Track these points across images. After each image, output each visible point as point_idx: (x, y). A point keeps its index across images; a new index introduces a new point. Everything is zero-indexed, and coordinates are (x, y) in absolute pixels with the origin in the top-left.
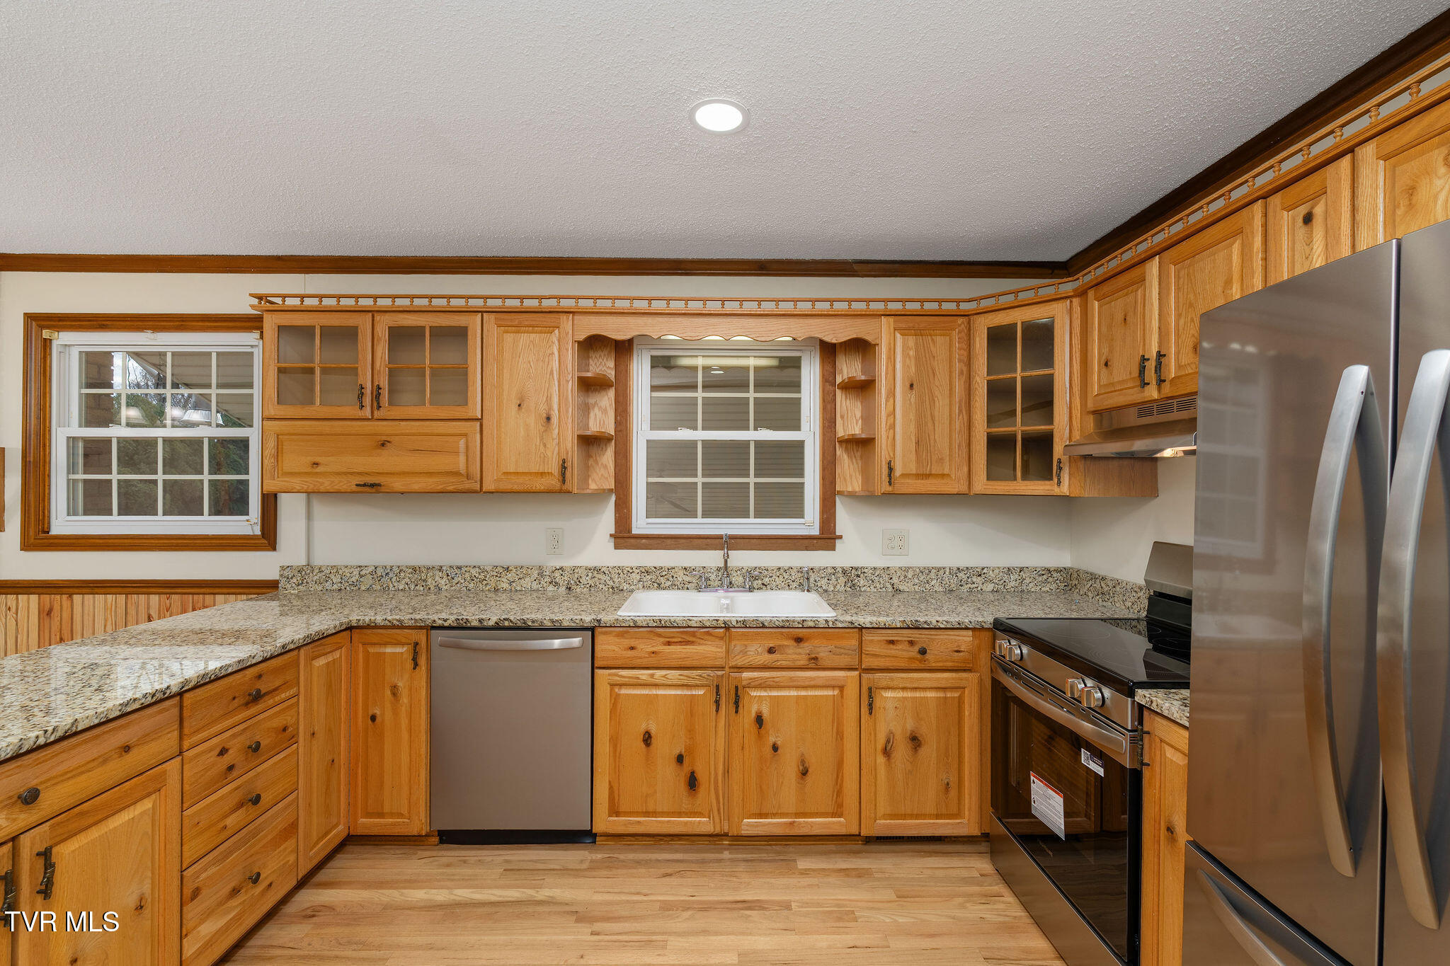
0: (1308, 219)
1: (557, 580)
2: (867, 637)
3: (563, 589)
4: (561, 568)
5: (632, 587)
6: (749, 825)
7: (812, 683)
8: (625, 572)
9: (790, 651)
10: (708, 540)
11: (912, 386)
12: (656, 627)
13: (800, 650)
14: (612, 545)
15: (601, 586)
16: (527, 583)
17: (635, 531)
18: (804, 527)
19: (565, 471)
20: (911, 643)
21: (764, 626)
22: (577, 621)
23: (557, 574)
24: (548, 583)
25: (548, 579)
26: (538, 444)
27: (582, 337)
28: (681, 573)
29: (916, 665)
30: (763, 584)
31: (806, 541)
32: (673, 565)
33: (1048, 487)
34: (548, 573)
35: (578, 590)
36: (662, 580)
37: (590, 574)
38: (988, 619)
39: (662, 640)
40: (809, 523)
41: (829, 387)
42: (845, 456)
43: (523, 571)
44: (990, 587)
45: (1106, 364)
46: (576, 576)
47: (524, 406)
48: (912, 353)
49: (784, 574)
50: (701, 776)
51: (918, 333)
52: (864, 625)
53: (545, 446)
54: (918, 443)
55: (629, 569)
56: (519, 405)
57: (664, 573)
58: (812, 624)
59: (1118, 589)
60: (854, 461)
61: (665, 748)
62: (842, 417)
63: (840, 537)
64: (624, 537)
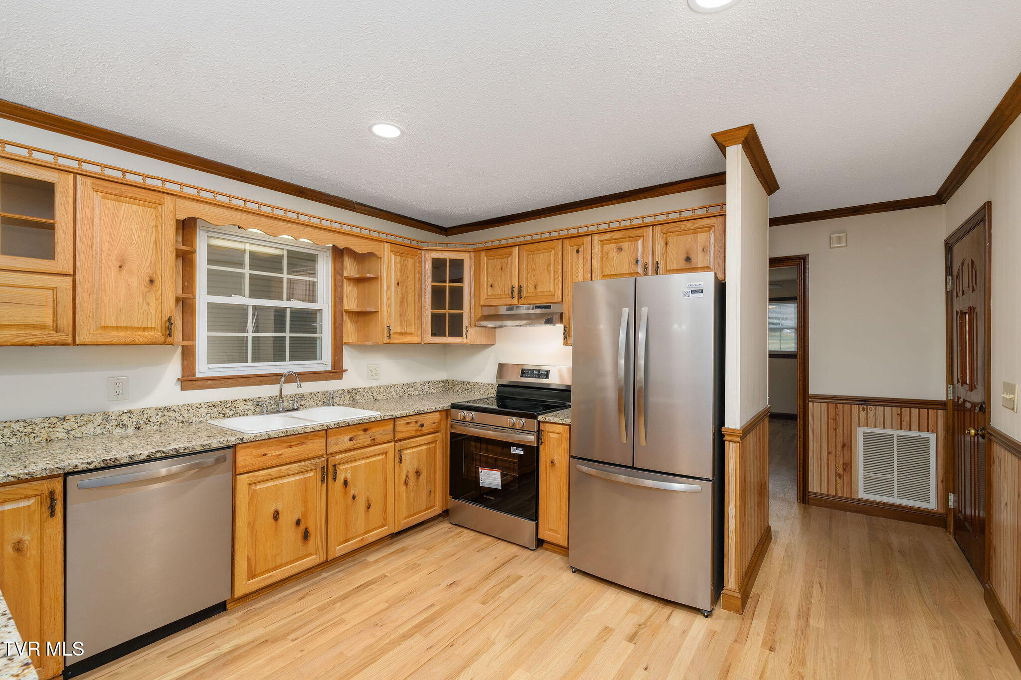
0: (578, 251)
1: (125, 422)
2: (398, 422)
3: (131, 431)
4: (130, 412)
5: (201, 419)
6: (340, 549)
7: (373, 454)
8: (194, 408)
9: (361, 438)
10: (262, 378)
11: (398, 283)
12: (284, 436)
13: (366, 436)
14: (179, 387)
15: (171, 422)
16: (89, 429)
17: (198, 375)
18: (322, 365)
19: (171, 326)
20: (416, 422)
21: (349, 425)
22: (224, 442)
23: (125, 417)
24: (114, 427)
25: (114, 423)
26: (141, 302)
27: (182, 217)
28: (242, 404)
29: (419, 433)
30: (301, 405)
31: (326, 374)
32: (236, 399)
33: (461, 340)
34: (114, 417)
35: (148, 429)
36: (227, 411)
37: (160, 414)
38: (447, 405)
39: (286, 445)
40: (325, 362)
41: (339, 277)
42: (348, 321)
43: (82, 418)
44: (417, 393)
45: (491, 286)
46: (146, 416)
47: (125, 268)
48: (398, 265)
49: (314, 397)
50: (312, 530)
51: (401, 254)
52: (397, 416)
53: (148, 304)
54: (401, 315)
55: (197, 405)
56: (120, 267)
57: (228, 405)
58: (373, 420)
59: (476, 386)
60: (353, 324)
61: (288, 519)
62: (347, 297)
63: (347, 370)
64: (189, 381)
